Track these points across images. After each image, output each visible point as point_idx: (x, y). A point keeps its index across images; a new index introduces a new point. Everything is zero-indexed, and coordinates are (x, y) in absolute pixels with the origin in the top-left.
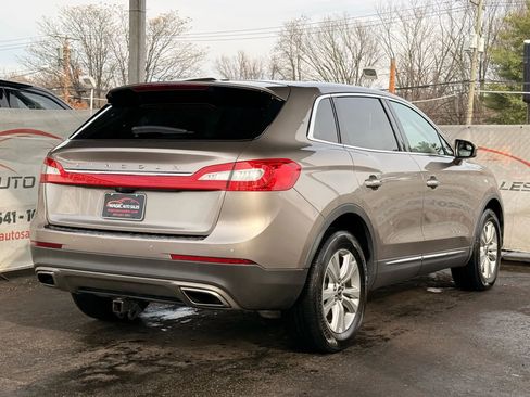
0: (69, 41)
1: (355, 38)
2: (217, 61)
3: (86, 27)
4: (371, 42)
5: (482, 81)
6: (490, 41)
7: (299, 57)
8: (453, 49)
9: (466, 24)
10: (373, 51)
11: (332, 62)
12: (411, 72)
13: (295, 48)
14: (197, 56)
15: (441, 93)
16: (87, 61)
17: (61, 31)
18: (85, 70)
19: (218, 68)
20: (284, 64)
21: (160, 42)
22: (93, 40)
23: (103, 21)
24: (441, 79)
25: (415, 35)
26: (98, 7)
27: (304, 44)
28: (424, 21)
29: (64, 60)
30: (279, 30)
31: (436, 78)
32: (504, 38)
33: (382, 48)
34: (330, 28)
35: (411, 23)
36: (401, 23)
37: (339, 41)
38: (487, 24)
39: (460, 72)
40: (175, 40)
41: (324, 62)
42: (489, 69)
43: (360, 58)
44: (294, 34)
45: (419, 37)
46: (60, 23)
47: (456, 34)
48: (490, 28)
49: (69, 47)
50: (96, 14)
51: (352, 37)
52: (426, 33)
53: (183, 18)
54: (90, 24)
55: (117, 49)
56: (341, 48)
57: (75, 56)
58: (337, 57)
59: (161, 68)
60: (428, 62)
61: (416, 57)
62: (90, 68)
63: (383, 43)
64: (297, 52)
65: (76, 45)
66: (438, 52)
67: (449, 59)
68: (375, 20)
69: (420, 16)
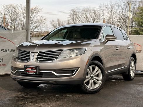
0: (5, 15)
2: (51, 21)
3: (10, 11)
4: (98, 15)
5: (132, 27)
6: (134, 15)
7: (76, 20)
8: (123, 17)
9: (127, 10)
10: (99, 18)
11: (86, 21)
13: (75, 17)
14: (44, 20)
16: (11, 21)
17: (3, 12)
18: (10, 24)
19: (51, 23)
21: (33, 15)
22: (13, 15)
23: (15, 9)
25: (111, 13)
26: (14, 5)
27: (77, 16)
28: (114, 9)
30: (69, 11)
32: (138, 14)
33: (101, 17)
34: (85, 11)
35: (110, 9)
36: (107, 9)
37: (88, 15)
38: (133, 10)
39: (125, 24)
40: (38, 15)
41: (84, 21)
42: (134, 23)
43: (94, 20)
44: (74, 13)
45: (113, 14)
48: (134, 11)
49: (5, 17)
50: (13, 7)
51: (92, 14)
52: (115, 13)
53: (40, 8)
54: (11, 10)
55: (20, 17)
56: (89, 17)
57: (7, 20)
59: (33, 23)
61: (112, 20)
62: (12, 23)
63: (102, 16)
64: (75, 18)
66: (118, 18)
67: (122, 20)
68: (99, 8)
69: (112, 7)
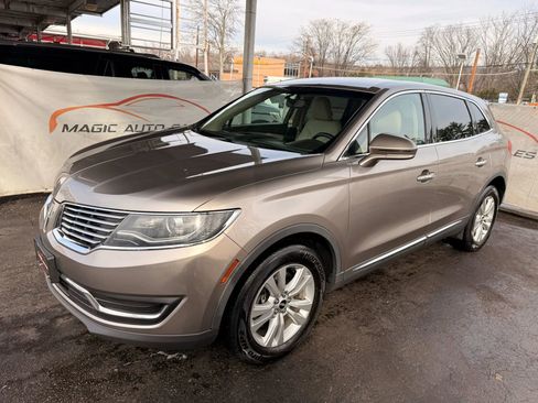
1: (465, 37)
3: (320, 30)
4: (474, 39)
7: (430, 47)
8: (524, 44)
11: (449, 50)
12: (495, 57)
13: (429, 42)
14: (374, 45)
15: (511, 69)
16: (319, 48)
20: (422, 51)
22: (323, 37)
23: (329, 27)
24: (513, 61)
25: (502, 35)
26: (327, 20)
27: (434, 40)
28: (508, 27)
31: (509, 61)
34: (451, 30)
35: (500, 27)
36: (494, 28)
37: (455, 38)
40: (363, 37)
41: (445, 50)
44: (430, 34)
45: (504, 36)
46: (308, 29)
47: (527, 35)
50: (326, 23)
51: (463, 36)
52: (509, 34)
53: (369, 25)
54: (322, 29)
56: (455, 42)
57: (313, 45)
58: (453, 47)
60: (507, 51)
61: (500, 48)
63: (481, 39)
64: (430, 44)
66: (514, 46)
67: (520, 50)
68: (478, 25)
69: (506, 23)
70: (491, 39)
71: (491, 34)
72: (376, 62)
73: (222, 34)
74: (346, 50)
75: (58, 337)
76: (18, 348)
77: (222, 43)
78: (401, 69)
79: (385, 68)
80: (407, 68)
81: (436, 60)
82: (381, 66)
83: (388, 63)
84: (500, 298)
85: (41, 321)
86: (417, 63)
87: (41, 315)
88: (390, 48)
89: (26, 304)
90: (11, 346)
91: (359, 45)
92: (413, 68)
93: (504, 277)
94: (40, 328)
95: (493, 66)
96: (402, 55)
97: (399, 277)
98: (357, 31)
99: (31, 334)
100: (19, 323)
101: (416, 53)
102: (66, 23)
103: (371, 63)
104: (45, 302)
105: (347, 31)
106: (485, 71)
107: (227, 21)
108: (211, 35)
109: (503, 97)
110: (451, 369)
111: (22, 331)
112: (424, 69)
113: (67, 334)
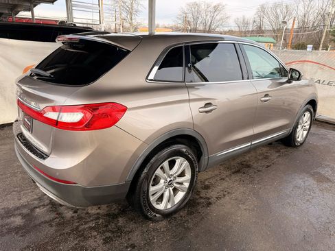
1: (285, 10)
12: (304, 22)
15: (314, 30)
24: (315, 24)
29: (186, 21)
31: (313, 24)
46: (185, 8)
47: (324, 7)
58: (277, 17)
60: (311, 18)
65: (190, 16)
70: (301, 11)
71: (301, 7)
72: (229, 29)
73: (131, 13)
74: (210, 21)
75: (37, 222)
76: (10, 231)
77: (131, 20)
78: (245, 32)
79: (235, 32)
80: (248, 31)
81: (267, 26)
82: (232, 31)
83: (237, 29)
84: (328, 180)
85: (25, 211)
86: (255, 28)
87: (24, 206)
88: (238, 19)
89: (13, 200)
90: (5, 231)
91: (218, 18)
92: (252, 31)
93: (328, 165)
94: (24, 216)
95: (303, 28)
96: (246, 23)
97: (260, 168)
98: (216, 8)
99: (18, 221)
100: (9, 213)
101: (254, 22)
102: (30, 9)
103: (226, 29)
104: (26, 197)
105: (210, 9)
106: (298, 32)
107: (134, 5)
108: (124, 15)
109: (310, 47)
110: (304, 232)
111: (12, 219)
112: (260, 31)
113: (43, 220)
